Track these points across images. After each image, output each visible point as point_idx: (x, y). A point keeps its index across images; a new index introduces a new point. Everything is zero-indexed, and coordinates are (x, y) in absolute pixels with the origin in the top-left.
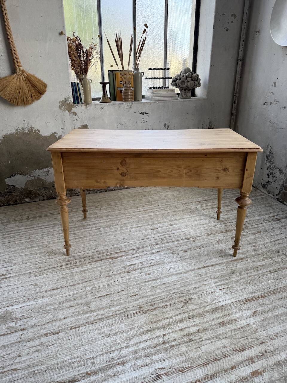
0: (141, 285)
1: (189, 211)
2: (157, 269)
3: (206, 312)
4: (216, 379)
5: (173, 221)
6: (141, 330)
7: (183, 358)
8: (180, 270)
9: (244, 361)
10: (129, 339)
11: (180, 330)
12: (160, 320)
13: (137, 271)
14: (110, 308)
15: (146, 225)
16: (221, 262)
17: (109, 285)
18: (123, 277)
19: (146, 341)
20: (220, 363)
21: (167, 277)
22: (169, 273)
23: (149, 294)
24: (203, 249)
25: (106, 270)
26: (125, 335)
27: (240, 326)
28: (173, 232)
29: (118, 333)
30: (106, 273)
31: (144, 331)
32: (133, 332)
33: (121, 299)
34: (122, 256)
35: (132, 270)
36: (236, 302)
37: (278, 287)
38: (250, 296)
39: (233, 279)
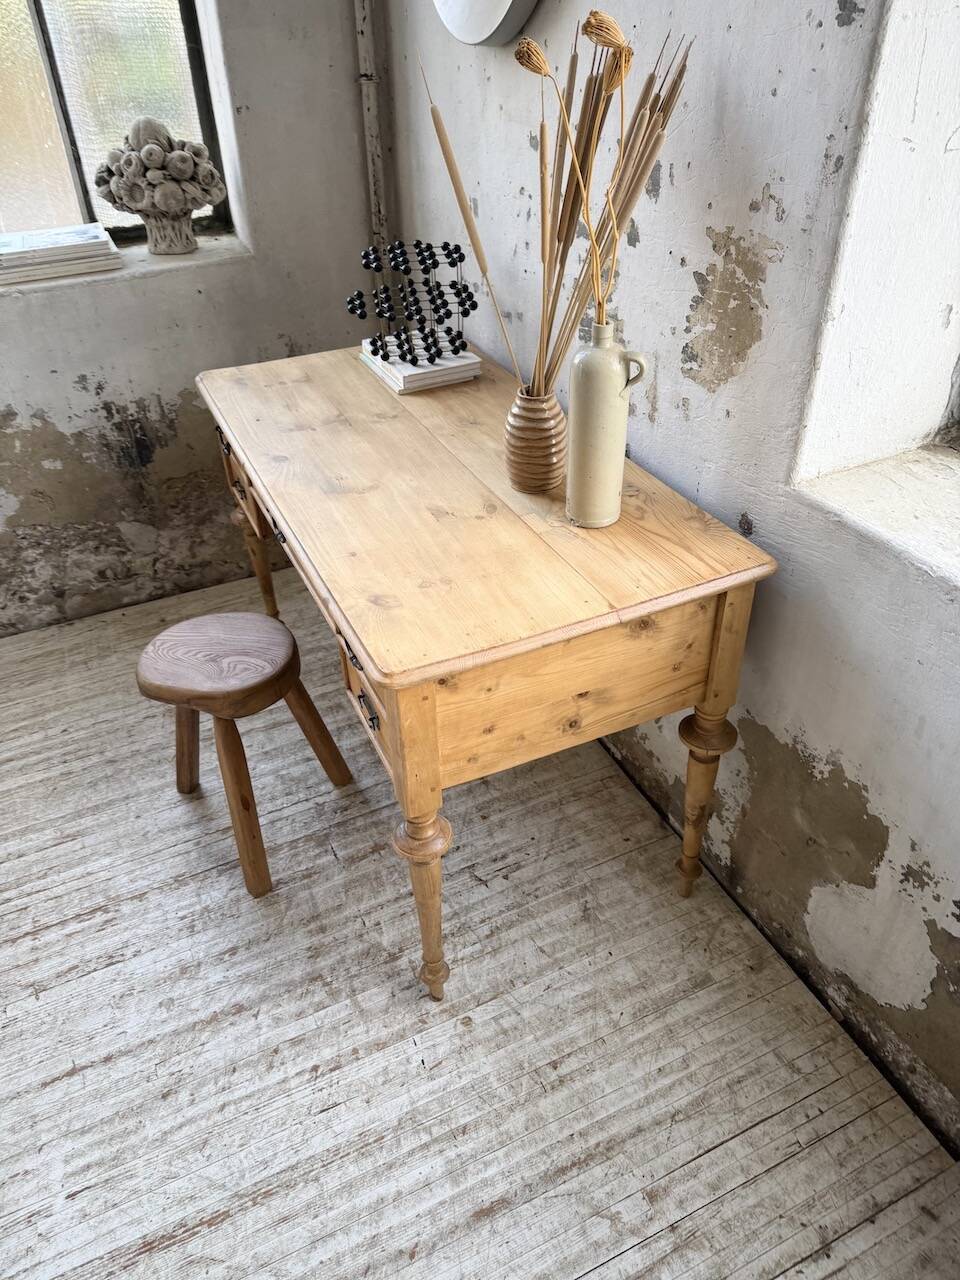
5: (79, 815)
16: (151, 1035)
24: (120, 965)
36: (102, 1258)
37: (304, 1154)
38: (171, 1220)
39: (151, 1131)
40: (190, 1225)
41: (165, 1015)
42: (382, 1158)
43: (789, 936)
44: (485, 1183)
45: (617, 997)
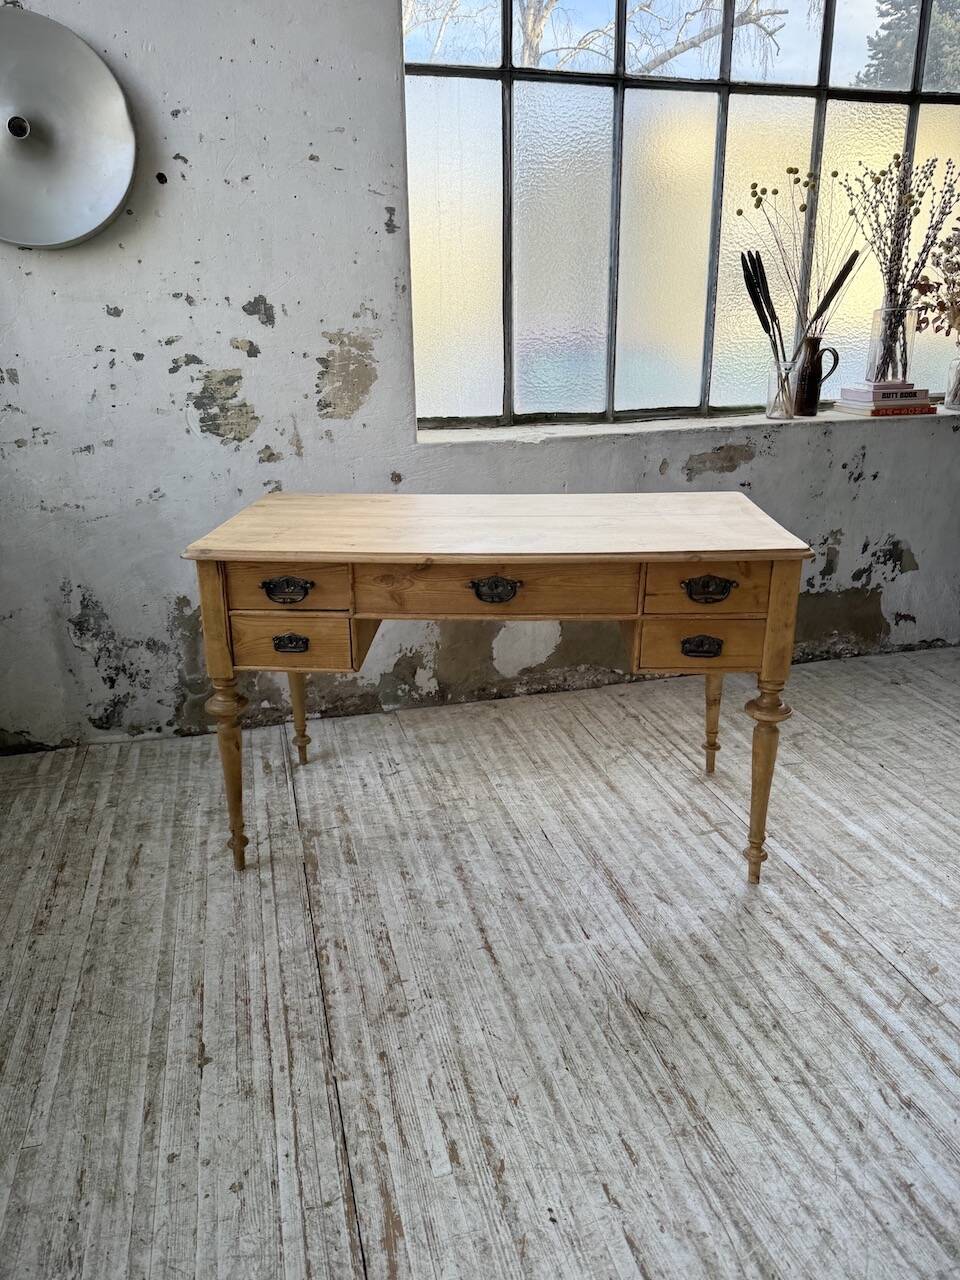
0: (574, 1126)
1: (113, 925)
2: (489, 1072)
3: (674, 978)
4: (867, 1001)
5: (162, 986)
6: (776, 1135)
7: (836, 1050)
8: (498, 1009)
9: (805, 948)
10: (817, 1171)
11: (749, 1042)
12: (727, 1084)
13: (494, 1137)
14: (704, 1234)
15: (154, 1086)
17: (574, 1242)
18: (531, 1191)
19: (810, 1124)
20: (824, 987)
21: (530, 1046)
22: (510, 1039)
23: (617, 1104)
24: (391, 934)
25: (475, 1262)
26: (807, 1182)
27: (709, 933)
28: (252, 995)
29: (807, 1202)
30: (497, 1262)
31: (777, 1129)
32: (789, 1158)
33: (650, 1196)
34: (385, 1193)
35: (489, 1155)
36: (630, 919)
37: (571, 841)
38: (607, 891)
39: (545, 903)
40: (610, 883)
41: (452, 904)
42: (579, 816)
43: (484, 690)
44: (597, 787)
45: (500, 741)
